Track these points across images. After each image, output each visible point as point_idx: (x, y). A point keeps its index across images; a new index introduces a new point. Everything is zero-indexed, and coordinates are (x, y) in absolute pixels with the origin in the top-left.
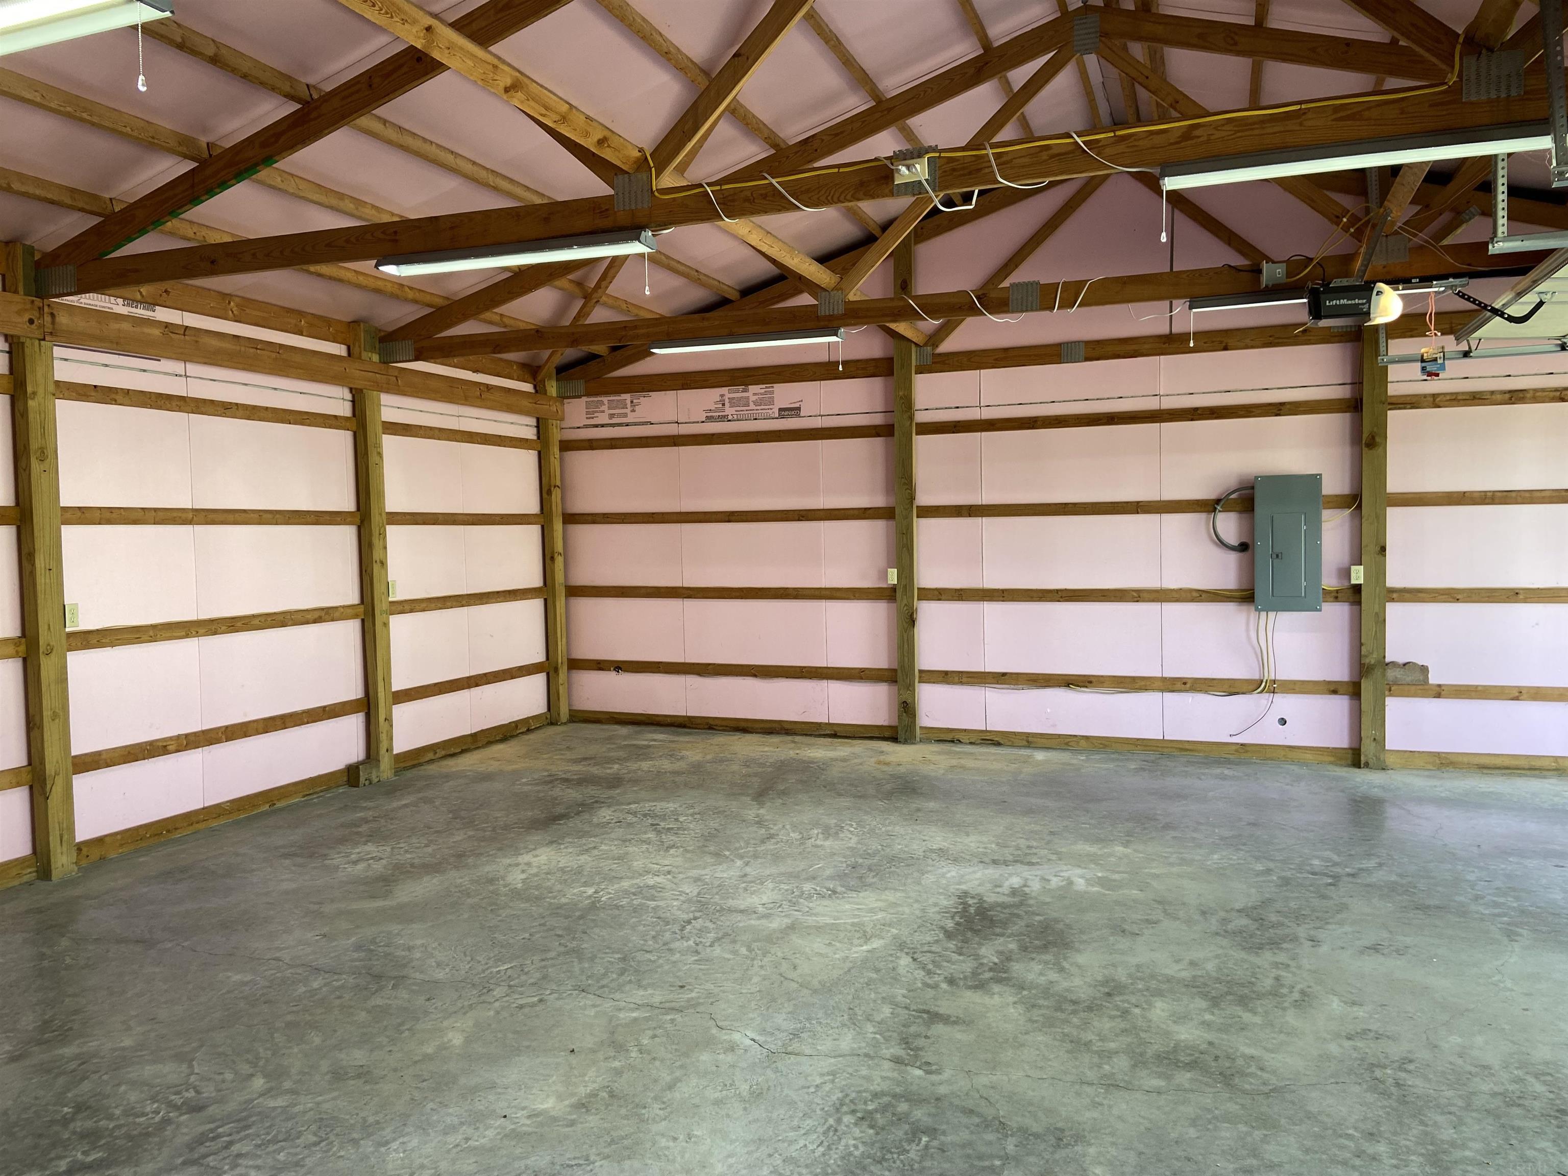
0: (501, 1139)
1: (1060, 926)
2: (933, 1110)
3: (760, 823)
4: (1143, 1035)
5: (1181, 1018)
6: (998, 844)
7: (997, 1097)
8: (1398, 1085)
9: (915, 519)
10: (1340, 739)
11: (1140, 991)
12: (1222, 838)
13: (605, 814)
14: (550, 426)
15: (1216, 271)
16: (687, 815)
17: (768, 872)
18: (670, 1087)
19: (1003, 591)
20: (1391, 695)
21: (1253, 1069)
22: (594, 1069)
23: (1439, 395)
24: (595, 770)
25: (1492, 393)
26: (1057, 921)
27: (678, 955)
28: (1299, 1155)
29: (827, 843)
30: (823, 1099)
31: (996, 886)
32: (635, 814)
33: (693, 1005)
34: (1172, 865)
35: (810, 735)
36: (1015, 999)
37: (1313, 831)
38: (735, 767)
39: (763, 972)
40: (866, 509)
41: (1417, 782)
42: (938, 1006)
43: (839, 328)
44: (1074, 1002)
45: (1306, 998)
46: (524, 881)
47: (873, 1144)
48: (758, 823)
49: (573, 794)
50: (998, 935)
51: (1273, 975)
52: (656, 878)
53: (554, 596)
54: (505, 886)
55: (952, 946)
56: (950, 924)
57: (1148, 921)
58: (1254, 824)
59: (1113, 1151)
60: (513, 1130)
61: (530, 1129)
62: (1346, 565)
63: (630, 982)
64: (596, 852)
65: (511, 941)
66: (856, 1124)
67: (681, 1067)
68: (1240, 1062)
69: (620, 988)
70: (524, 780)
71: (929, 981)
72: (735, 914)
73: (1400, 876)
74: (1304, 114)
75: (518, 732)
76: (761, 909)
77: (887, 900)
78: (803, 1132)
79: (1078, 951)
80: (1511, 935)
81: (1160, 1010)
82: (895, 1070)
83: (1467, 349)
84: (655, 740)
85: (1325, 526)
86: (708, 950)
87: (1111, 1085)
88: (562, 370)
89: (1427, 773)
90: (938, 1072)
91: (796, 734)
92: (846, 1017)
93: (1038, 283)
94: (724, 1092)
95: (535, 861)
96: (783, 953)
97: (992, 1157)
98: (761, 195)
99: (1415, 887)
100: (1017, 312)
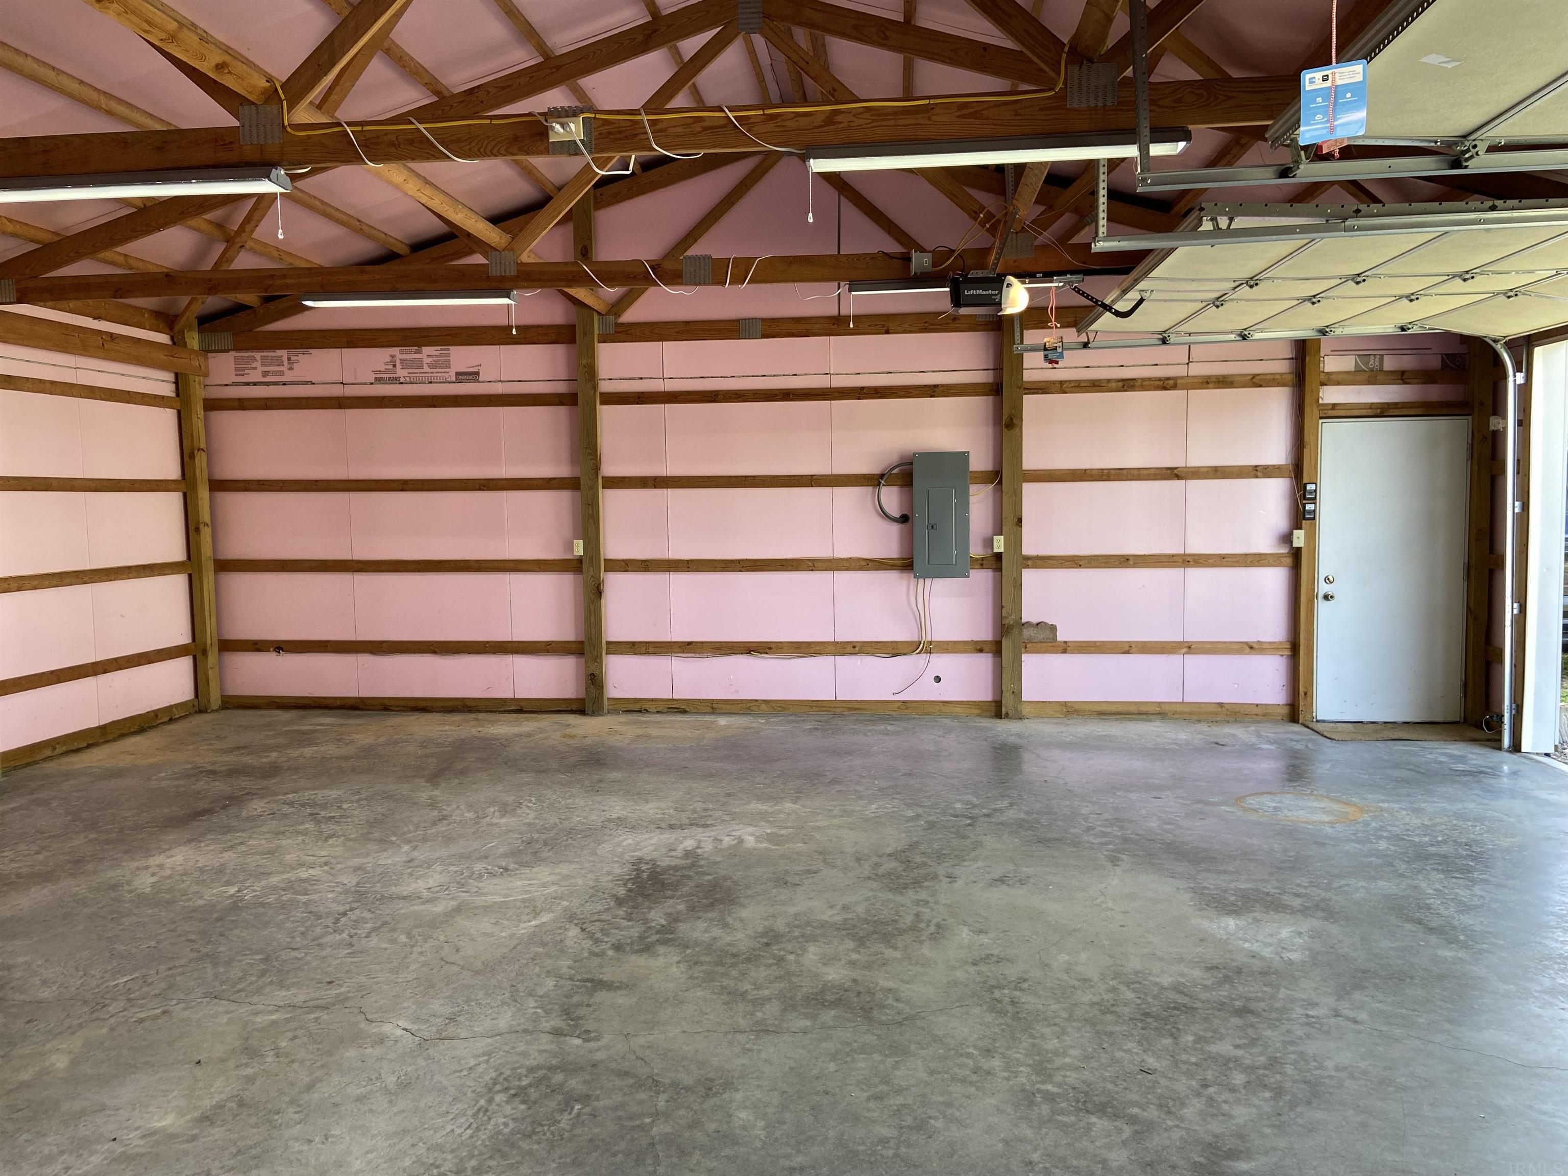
0: (108, 1164)
1: (729, 883)
2: (588, 1077)
3: (433, 805)
4: (795, 979)
5: (828, 961)
6: (676, 809)
7: (653, 1056)
8: (1013, 1003)
9: (600, 490)
10: (983, 692)
11: (796, 938)
12: (881, 789)
13: (257, 806)
14: (192, 383)
15: (873, 257)
16: (352, 802)
17: (437, 855)
18: (310, 1087)
19: (688, 562)
20: (1026, 652)
21: (890, 1001)
22: (222, 1079)
23: (1066, 381)
24: (248, 760)
25: (1109, 381)
26: (725, 878)
27: (329, 950)
28: (924, 1076)
29: (504, 820)
30: (475, 1081)
31: (671, 850)
32: (291, 804)
33: (341, 1000)
34: (834, 817)
35: (495, 712)
36: (679, 958)
37: (957, 778)
38: (410, 749)
39: (423, 959)
40: (550, 479)
41: (1047, 729)
42: (603, 974)
43: (511, 290)
44: (734, 955)
45: (941, 931)
46: (153, 885)
47: (524, 1119)
48: (431, 805)
49: (219, 787)
50: (668, 898)
51: (914, 912)
52: (311, 871)
53: (200, 571)
54: (130, 892)
55: (622, 913)
56: (621, 892)
57: (809, 872)
58: (909, 775)
59: (758, 1094)
60: (123, 1153)
61: (143, 1150)
62: (990, 535)
63: (271, 983)
64: (243, 848)
65: (134, 950)
66: (507, 1102)
67: (322, 1066)
68: (879, 995)
69: (259, 991)
70: (162, 775)
71: (596, 950)
72: (397, 901)
73: (1027, 813)
74: (932, 109)
75: (158, 722)
76: (426, 894)
77: (560, 873)
78: (451, 1116)
79: (743, 906)
80: (1114, 861)
81: (813, 953)
82: (553, 1042)
83: (1086, 340)
84: (322, 725)
85: (972, 500)
86: (364, 941)
87: (762, 1030)
88: (206, 321)
89: (1055, 721)
90: (597, 1039)
91: (479, 711)
92: (507, 995)
93: (710, 257)
94: (369, 1087)
95: (169, 862)
96: (446, 936)
97: (643, 1115)
98: (408, 140)
99: (1039, 823)
100: (691, 284)
